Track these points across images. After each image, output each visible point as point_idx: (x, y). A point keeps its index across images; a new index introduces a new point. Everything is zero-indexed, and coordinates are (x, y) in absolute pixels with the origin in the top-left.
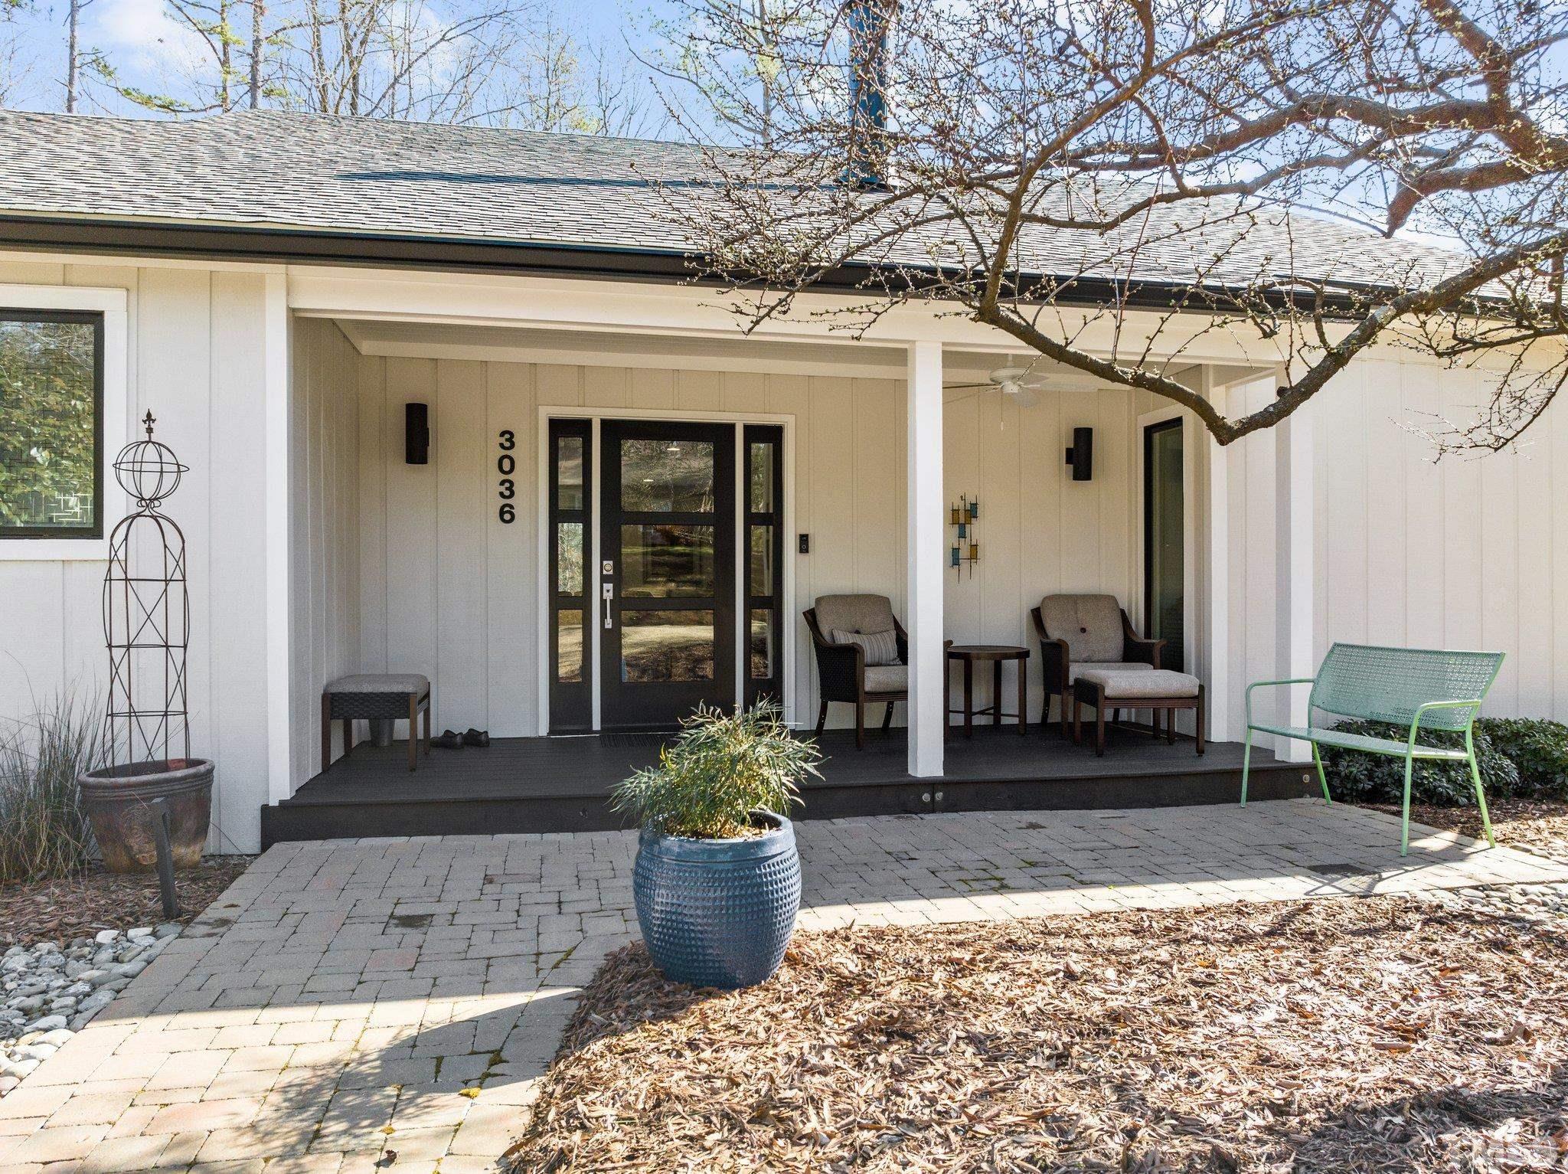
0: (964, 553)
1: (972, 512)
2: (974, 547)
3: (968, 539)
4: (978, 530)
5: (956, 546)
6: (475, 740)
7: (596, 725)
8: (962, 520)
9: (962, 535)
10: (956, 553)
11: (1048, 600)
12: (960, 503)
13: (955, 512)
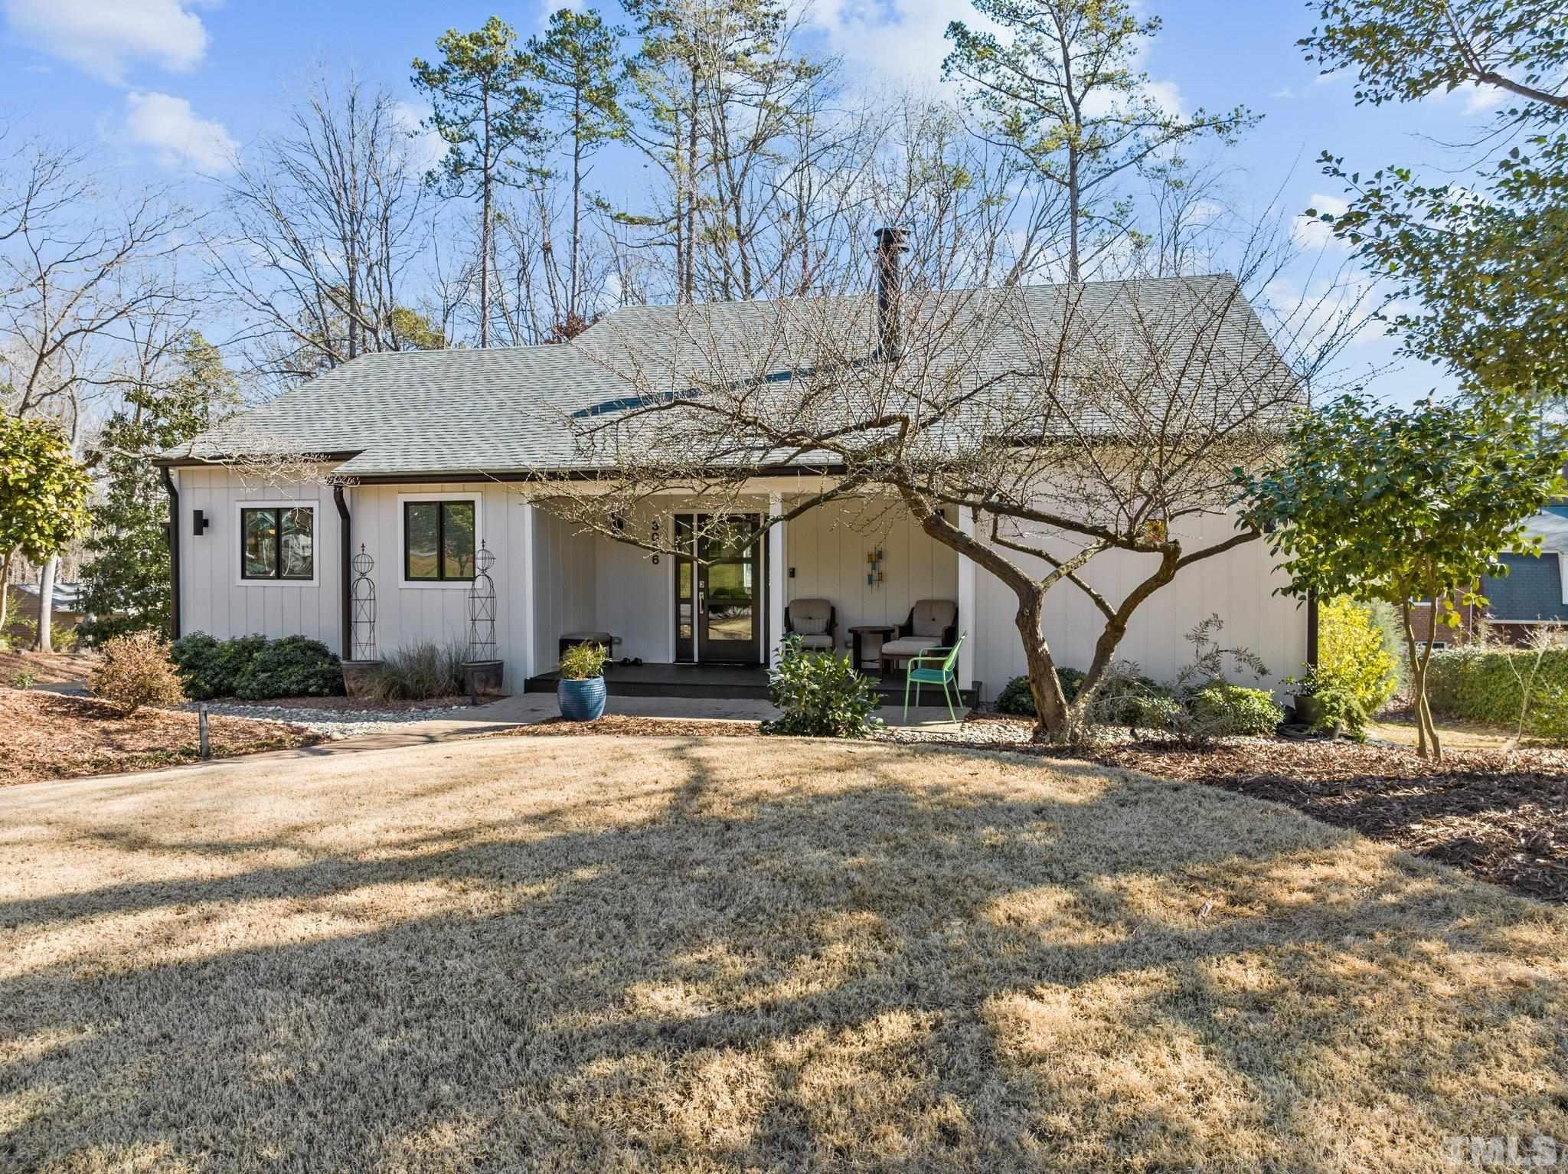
0: (875, 576)
1: (880, 555)
2: (880, 574)
3: (877, 570)
4: (883, 566)
5: (870, 574)
6: (637, 663)
7: (696, 659)
8: (874, 560)
9: (874, 568)
10: (870, 577)
11: (919, 602)
12: (872, 550)
13: (870, 556)
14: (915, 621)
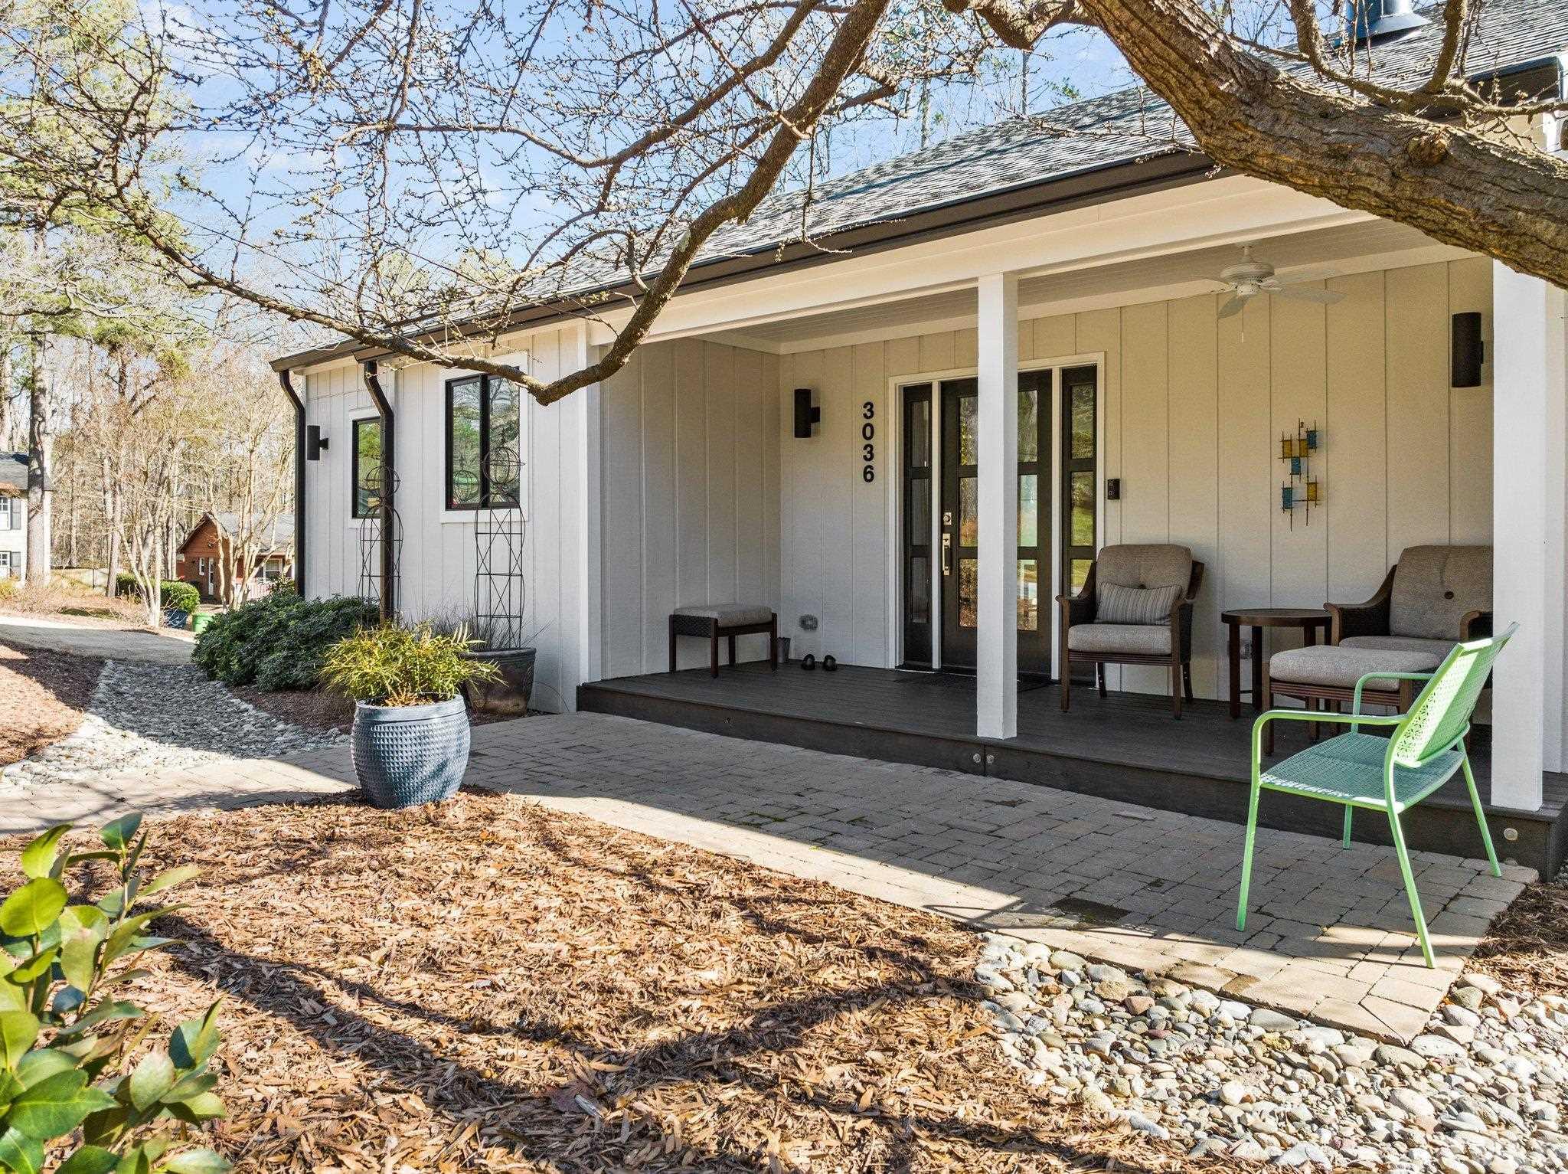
0: (1301, 491)
1: (1311, 441)
2: (1313, 486)
3: (1304, 476)
4: (1318, 465)
5: (1288, 485)
7: (936, 664)
8: (1296, 452)
9: (1296, 470)
10: (1288, 494)
11: (1408, 552)
12: (1292, 432)
13: (1287, 443)
14: (1397, 597)
